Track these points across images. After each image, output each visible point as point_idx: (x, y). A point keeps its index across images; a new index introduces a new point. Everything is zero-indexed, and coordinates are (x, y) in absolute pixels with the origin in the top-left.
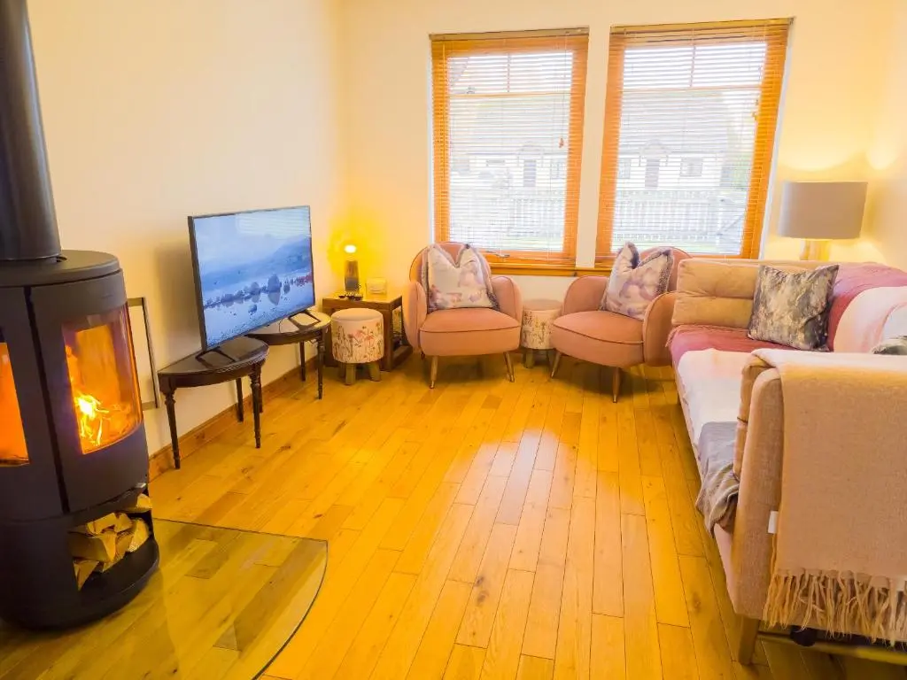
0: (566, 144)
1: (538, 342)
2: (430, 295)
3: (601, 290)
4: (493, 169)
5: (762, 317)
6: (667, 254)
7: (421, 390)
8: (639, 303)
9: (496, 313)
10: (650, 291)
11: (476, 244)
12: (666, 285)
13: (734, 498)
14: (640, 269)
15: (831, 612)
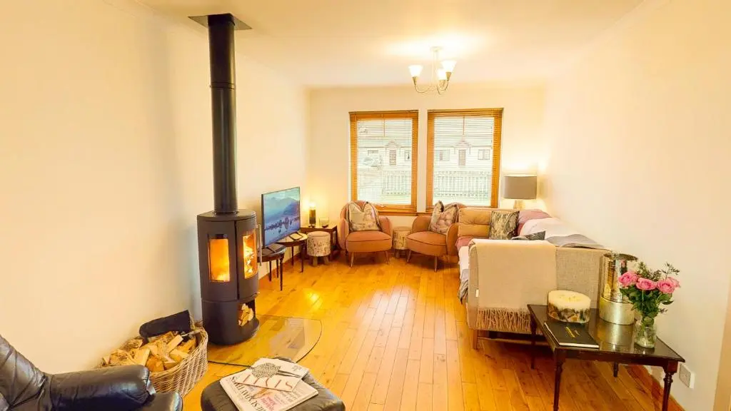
0: (411, 158)
1: (401, 246)
2: (350, 225)
3: (428, 222)
4: (371, 156)
5: (493, 232)
6: (455, 206)
7: (346, 269)
8: (445, 228)
9: (380, 233)
10: (449, 222)
11: (370, 201)
12: (455, 220)
13: (467, 289)
14: (445, 213)
15: (497, 323)
